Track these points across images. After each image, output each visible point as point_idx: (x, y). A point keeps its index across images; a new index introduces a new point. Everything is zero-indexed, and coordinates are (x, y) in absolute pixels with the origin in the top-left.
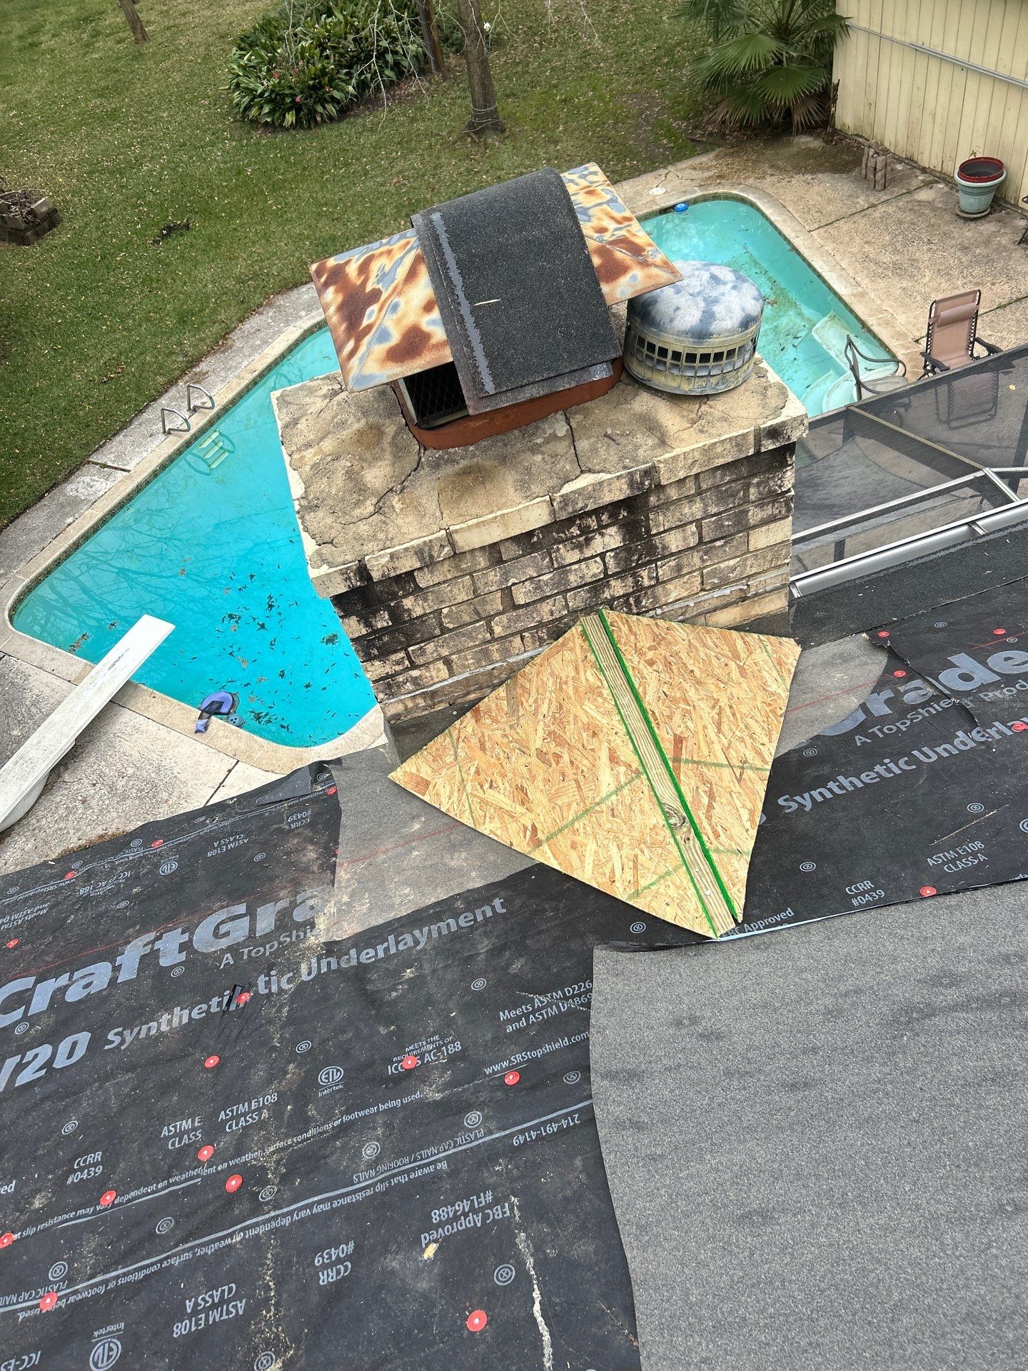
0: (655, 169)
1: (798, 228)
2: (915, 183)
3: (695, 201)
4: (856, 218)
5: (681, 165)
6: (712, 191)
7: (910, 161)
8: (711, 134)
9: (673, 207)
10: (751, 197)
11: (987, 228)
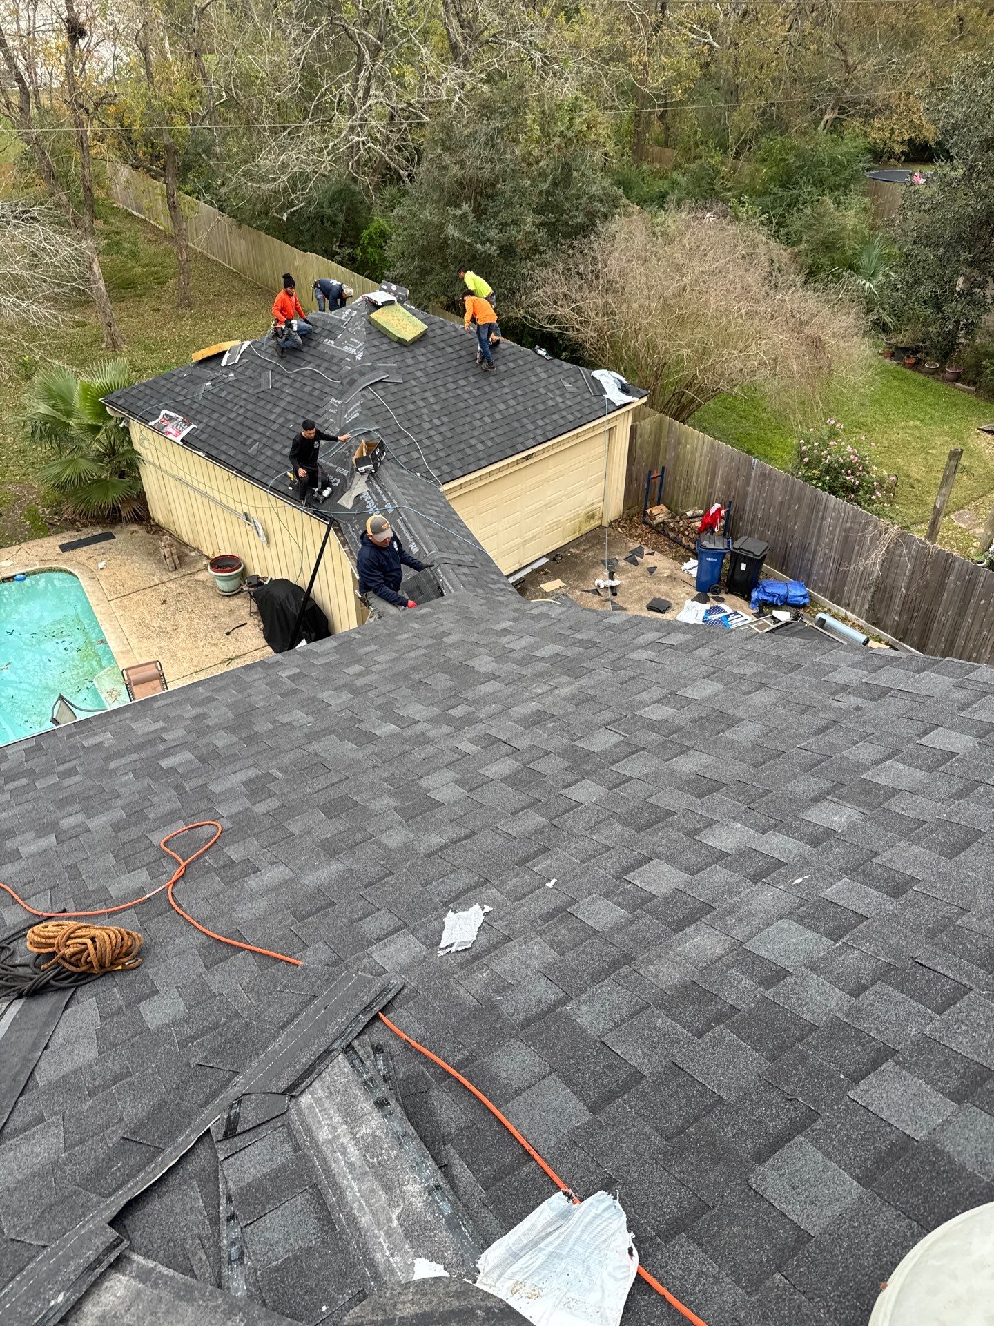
0: (11, 545)
1: (101, 596)
2: (200, 566)
3: (35, 573)
4: (147, 591)
5: (31, 543)
6: (48, 565)
7: (200, 551)
8: (66, 520)
9: (13, 577)
10: (75, 572)
11: (235, 602)
